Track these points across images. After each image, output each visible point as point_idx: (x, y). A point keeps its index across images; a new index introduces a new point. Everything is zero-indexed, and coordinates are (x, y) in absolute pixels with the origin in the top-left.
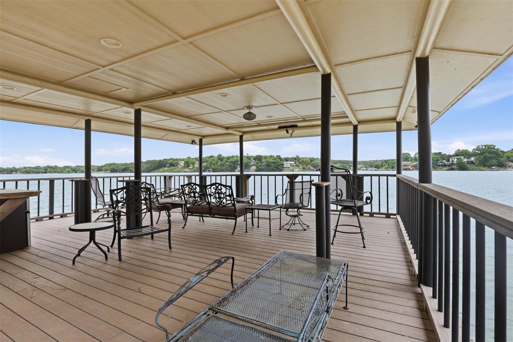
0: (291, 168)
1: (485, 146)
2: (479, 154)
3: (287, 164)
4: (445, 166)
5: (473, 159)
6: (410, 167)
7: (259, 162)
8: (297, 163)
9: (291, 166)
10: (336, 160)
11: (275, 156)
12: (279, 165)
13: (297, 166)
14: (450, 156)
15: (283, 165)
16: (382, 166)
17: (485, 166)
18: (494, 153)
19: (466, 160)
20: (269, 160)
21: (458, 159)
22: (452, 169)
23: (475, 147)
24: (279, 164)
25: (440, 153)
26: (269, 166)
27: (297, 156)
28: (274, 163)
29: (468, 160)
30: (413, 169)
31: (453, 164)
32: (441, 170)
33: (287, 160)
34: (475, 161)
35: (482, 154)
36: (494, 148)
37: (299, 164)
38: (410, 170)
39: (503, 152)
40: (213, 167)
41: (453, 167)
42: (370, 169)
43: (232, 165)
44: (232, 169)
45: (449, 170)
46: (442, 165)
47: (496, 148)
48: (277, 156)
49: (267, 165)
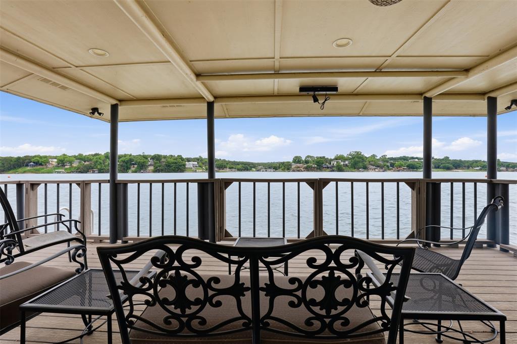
0: (194, 169)
1: (355, 152)
2: (351, 159)
3: (189, 165)
4: (328, 168)
5: (347, 162)
6: (302, 169)
7: (158, 162)
8: (200, 164)
9: (193, 166)
10: (238, 161)
11: (176, 156)
12: (181, 166)
13: (200, 166)
14: (331, 160)
15: (184, 165)
16: (279, 168)
17: (355, 168)
18: (360, 158)
19: (342, 163)
20: (169, 160)
21: (337, 162)
22: (333, 171)
23: (349, 153)
24: (180, 164)
25: (324, 157)
26: (169, 166)
27: (200, 156)
28: (176, 163)
29: (345, 163)
30: (304, 171)
31: (333, 166)
32: (325, 171)
33: (189, 160)
34: (348, 164)
35: (353, 158)
36: (360, 154)
37: (202, 165)
38: (302, 171)
39: (366, 157)
40: (99, 167)
41: (334, 169)
42: (269, 170)
43: (124, 164)
44: (124, 169)
45: (331, 171)
46: (326, 167)
47: (362, 154)
48: (178, 156)
49: (166, 165)
